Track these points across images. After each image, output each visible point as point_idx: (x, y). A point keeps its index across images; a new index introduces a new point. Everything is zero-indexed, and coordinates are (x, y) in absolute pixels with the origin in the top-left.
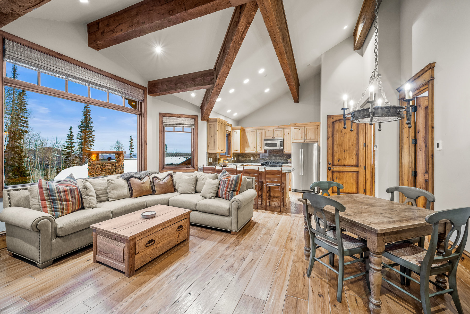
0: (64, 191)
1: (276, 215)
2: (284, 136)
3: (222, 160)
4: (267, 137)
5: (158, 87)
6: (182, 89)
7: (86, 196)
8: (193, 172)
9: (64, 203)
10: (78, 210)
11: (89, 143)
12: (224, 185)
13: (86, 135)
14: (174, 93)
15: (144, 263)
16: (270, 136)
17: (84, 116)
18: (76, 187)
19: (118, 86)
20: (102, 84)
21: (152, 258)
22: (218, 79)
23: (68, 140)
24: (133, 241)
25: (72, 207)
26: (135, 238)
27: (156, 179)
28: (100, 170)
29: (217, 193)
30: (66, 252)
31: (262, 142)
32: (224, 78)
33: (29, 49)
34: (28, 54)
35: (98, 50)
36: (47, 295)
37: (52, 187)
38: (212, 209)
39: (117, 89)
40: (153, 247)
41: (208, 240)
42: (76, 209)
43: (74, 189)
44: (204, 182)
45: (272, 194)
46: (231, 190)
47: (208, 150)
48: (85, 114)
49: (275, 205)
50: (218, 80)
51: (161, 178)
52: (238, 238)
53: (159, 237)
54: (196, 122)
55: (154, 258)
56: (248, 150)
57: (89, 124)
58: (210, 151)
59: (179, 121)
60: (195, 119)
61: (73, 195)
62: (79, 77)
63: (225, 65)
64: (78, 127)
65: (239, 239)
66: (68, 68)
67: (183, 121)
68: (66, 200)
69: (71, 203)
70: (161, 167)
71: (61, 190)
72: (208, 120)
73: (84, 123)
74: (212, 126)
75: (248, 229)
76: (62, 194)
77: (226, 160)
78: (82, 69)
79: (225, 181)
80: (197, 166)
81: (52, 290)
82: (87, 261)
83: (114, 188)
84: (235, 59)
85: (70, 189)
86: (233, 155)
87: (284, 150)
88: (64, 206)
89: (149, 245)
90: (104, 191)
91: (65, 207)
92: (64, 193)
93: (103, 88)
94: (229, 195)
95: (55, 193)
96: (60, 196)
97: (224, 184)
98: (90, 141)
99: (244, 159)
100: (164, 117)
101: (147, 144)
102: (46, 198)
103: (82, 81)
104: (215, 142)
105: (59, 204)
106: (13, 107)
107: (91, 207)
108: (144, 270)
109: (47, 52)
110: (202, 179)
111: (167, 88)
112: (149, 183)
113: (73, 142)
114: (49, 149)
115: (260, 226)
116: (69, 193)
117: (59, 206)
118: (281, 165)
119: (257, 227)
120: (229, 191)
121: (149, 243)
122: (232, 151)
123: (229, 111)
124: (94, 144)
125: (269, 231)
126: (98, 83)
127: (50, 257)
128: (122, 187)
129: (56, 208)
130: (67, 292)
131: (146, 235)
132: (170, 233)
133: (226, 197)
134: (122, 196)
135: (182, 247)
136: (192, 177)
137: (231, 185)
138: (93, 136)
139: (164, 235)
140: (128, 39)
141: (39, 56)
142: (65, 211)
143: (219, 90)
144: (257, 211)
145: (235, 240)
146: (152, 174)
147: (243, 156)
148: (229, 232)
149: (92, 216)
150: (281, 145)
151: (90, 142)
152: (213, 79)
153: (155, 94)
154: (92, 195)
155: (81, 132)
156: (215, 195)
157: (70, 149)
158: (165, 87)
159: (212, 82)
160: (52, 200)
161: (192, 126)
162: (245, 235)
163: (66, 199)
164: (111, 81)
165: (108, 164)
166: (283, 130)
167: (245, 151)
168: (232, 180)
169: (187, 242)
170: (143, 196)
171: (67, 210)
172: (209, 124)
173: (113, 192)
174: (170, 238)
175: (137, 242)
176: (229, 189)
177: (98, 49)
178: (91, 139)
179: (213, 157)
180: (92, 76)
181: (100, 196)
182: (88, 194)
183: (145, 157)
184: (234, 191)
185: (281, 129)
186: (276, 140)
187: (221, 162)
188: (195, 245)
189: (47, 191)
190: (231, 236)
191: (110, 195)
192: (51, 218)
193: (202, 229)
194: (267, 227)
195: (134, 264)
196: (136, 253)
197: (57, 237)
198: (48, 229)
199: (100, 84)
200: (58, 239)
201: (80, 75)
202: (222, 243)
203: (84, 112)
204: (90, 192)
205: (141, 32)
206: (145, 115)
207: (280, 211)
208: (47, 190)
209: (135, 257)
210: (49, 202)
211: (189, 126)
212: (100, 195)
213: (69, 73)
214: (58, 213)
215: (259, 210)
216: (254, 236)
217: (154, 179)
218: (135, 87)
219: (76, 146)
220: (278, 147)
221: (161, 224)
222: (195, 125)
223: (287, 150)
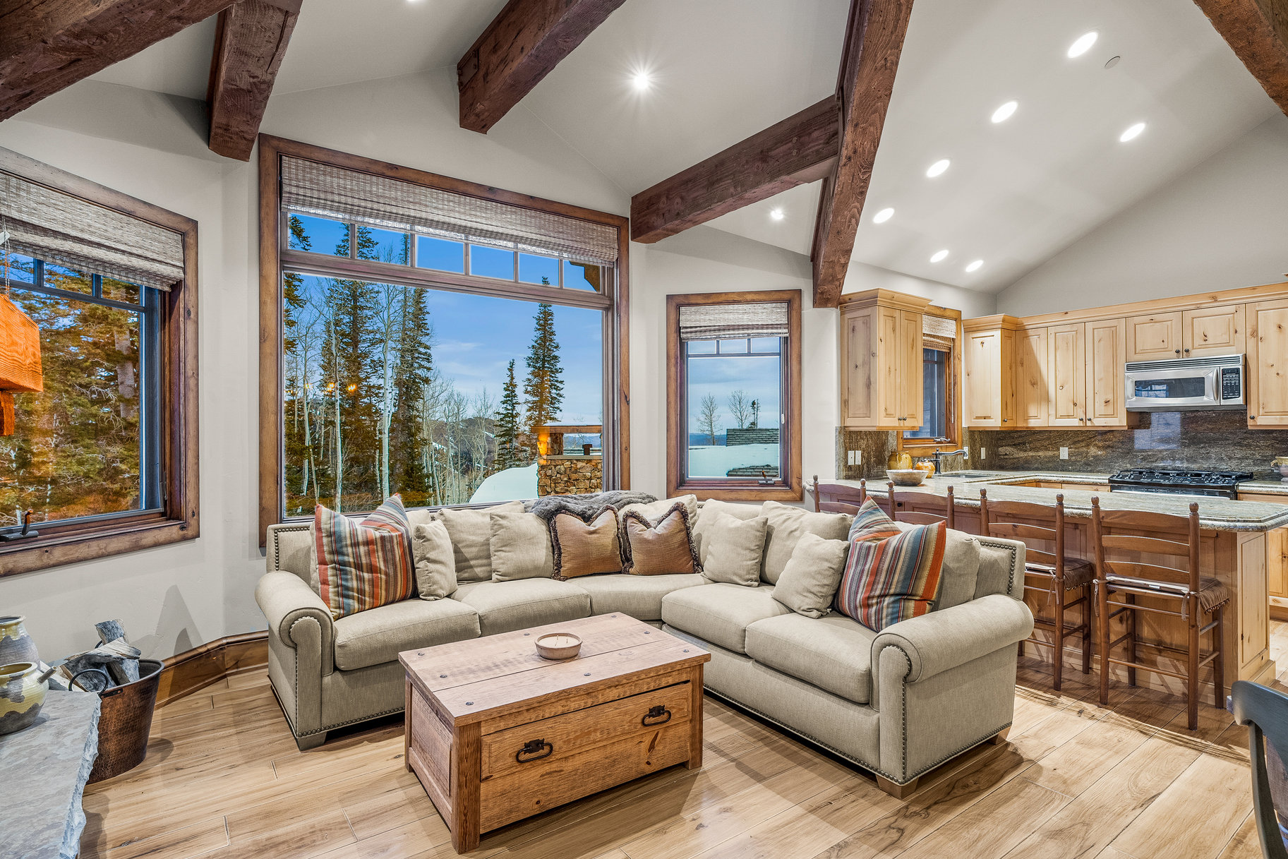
0: (368, 543)
1: (1153, 743)
2: (1251, 342)
3: (905, 458)
4: (1144, 352)
5: (658, 209)
6: (730, 201)
7: (421, 559)
8: (761, 501)
9: (366, 575)
10: (403, 599)
11: (552, 403)
12: (859, 568)
13: (543, 382)
14: (707, 220)
15: (515, 818)
16: (1162, 345)
17: (539, 330)
18: (397, 533)
19: (540, 228)
20: (496, 229)
21: (543, 806)
22: (849, 129)
23: (506, 396)
24: (471, 735)
25: (387, 590)
26: (479, 724)
27: (634, 520)
28: (566, 479)
29: (836, 594)
30: (356, 717)
31: (1115, 376)
32: (876, 117)
33: (329, 169)
34: (324, 181)
35: (484, 130)
36: (266, 835)
37: (342, 529)
38: (798, 662)
39: (538, 237)
40: (547, 768)
41: (770, 787)
42: (398, 595)
43: (391, 537)
44: (792, 545)
45: (1146, 632)
46: (892, 591)
47: (843, 418)
48: (540, 325)
49: (1164, 684)
50: (849, 136)
51: (653, 518)
52: (903, 814)
53: (568, 734)
54: (794, 313)
55: (552, 806)
56: (1043, 415)
57: (550, 350)
58: (849, 422)
59: (731, 316)
60: (789, 302)
61: (390, 556)
62: (436, 218)
63: (869, 63)
64: (525, 363)
65: (903, 823)
66: (411, 200)
67: (745, 316)
68: (372, 569)
69: (383, 576)
70: (673, 479)
71: (360, 539)
72: (842, 303)
73: (539, 348)
74: (859, 325)
75: (971, 781)
76: (362, 549)
77: (928, 457)
78: (446, 196)
79: (864, 551)
80: (800, 478)
81: (285, 823)
82: (396, 757)
83: (507, 544)
84: (906, 21)
85: (383, 538)
86: (966, 438)
87: (1252, 411)
88: (367, 583)
89: (528, 756)
90: (483, 550)
91: (367, 588)
92: (366, 548)
93: (500, 239)
94: (879, 612)
95: (346, 546)
96: (357, 556)
97: (861, 562)
98: (553, 398)
99: (1022, 454)
100: (683, 309)
101: (628, 403)
102: (328, 557)
103: (447, 230)
104: (868, 385)
105: (354, 577)
106: (404, 324)
107: (432, 595)
108: (510, 844)
109: (364, 166)
110: (786, 533)
111: (682, 208)
112: (613, 532)
113: (516, 403)
114: (472, 422)
115: (1042, 781)
116: (379, 548)
117: (354, 584)
118: (1232, 488)
119: (1026, 782)
120: (882, 596)
121: (531, 751)
122: (966, 421)
123: (939, 256)
124: (560, 406)
125: (1084, 823)
126: (485, 227)
127: (318, 722)
128: (531, 540)
129: (347, 588)
130: (306, 841)
131: (520, 720)
132: (615, 729)
133: (867, 618)
134: (528, 571)
135: (665, 789)
136: (752, 522)
137: (891, 571)
138: (558, 384)
139: (589, 733)
140: (544, 70)
141: (348, 183)
142: (367, 599)
143: (864, 173)
144: (1052, 704)
145: (888, 822)
146: (629, 503)
147: (1020, 440)
148: (868, 775)
149: (424, 624)
150: (1229, 390)
151: (553, 401)
152: (836, 133)
153: (651, 233)
154: (437, 559)
155: (533, 373)
156: (824, 603)
157: (509, 422)
158: (677, 204)
159: (831, 147)
160: (339, 564)
161: (780, 331)
162: (946, 811)
163: (371, 565)
164: (521, 215)
165: (584, 464)
166: (1241, 314)
167: (1026, 420)
168: (897, 551)
169: (690, 773)
170: (591, 575)
171: (373, 596)
172: (848, 316)
173: (503, 554)
174: (618, 748)
175: (485, 739)
176: (880, 586)
177: (483, 127)
178: (554, 391)
179: (867, 446)
180: (470, 209)
181: (472, 563)
182: (428, 556)
183: (624, 446)
184: (904, 596)
185: (1232, 309)
186: (1197, 363)
187: (903, 467)
188: (715, 792)
189: (330, 539)
190: (876, 795)
191: (496, 562)
192: (323, 614)
193: (766, 732)
194: (1083, 797)
195: (476, 812)
196: (484, 776)
197: (336, 669)
198: (313, 645)
199: (490, 228)
200: (338, 675)
201: (440, 212)
202: (824, 818)
203: (539, 319)
204: (434, 549)
205: (568, 35)
206: (623, 309)
207: (1192, 727)
208: (330, 535)
209: (477, 788)
210: (332, 568)
211: (770, 331)
212: (472, 559)
213: (412, 213)
214: (351, 601)
215: (1063, 699)
216: (989, 829)
217: (630, 521)
218: (589, 221)
219: (523, 411)
220: (1208, 399)
221: (577, 689)
222: (789, 325)
223: (1267, 414)
